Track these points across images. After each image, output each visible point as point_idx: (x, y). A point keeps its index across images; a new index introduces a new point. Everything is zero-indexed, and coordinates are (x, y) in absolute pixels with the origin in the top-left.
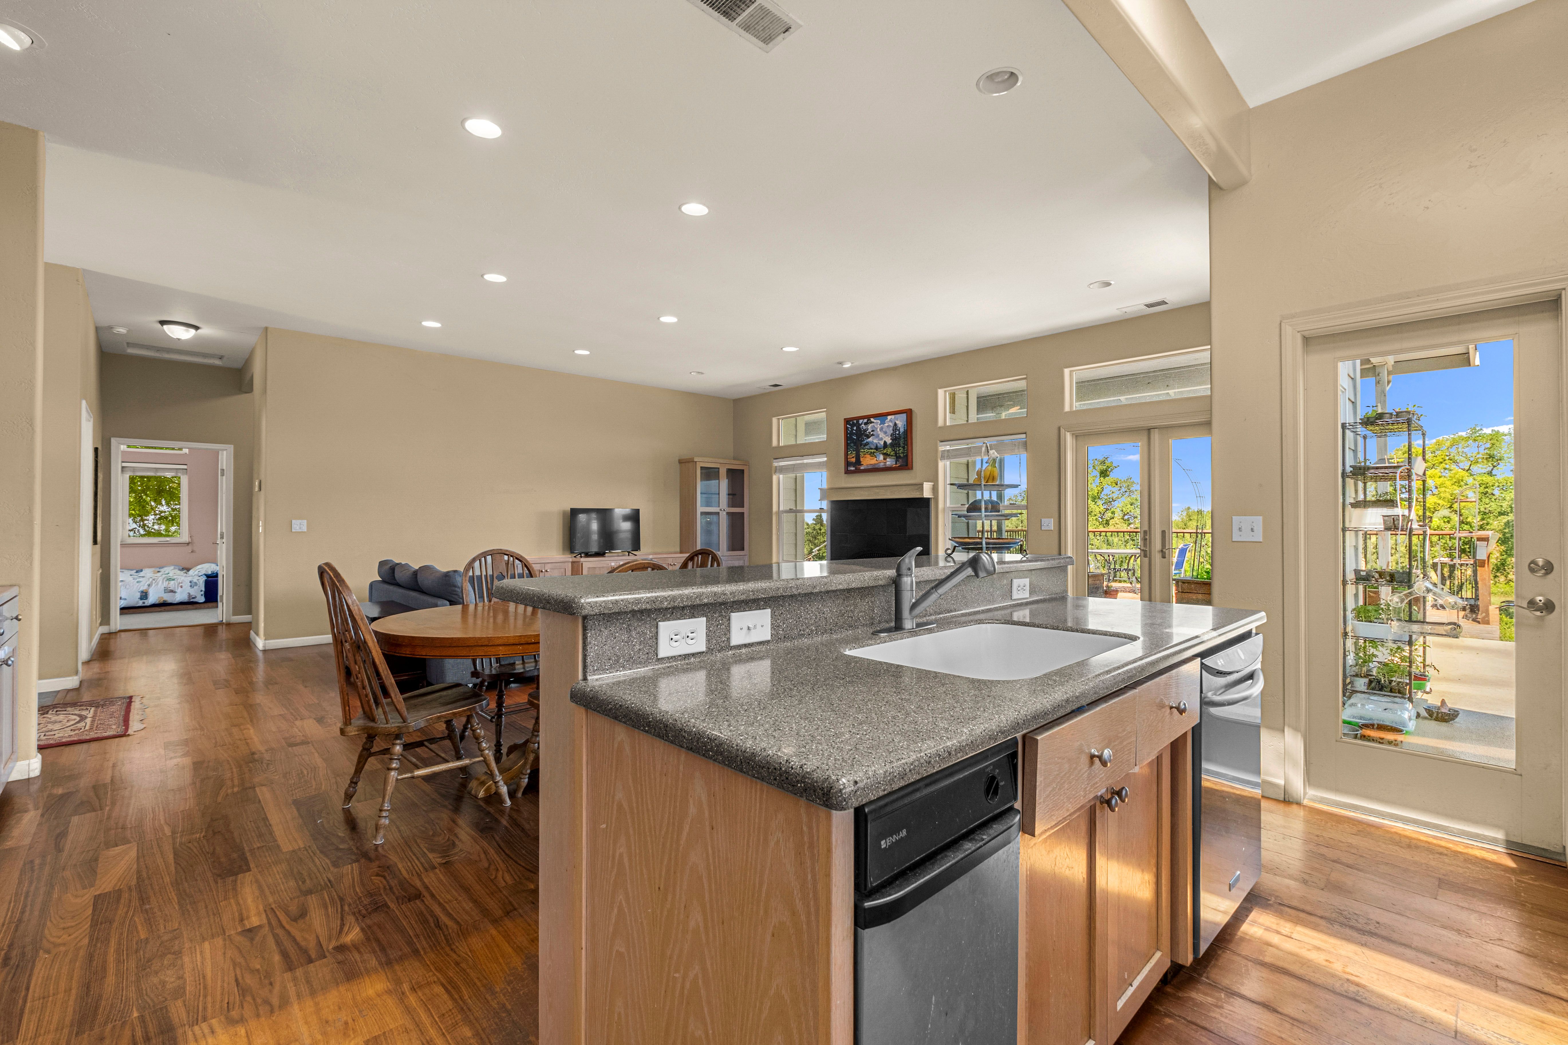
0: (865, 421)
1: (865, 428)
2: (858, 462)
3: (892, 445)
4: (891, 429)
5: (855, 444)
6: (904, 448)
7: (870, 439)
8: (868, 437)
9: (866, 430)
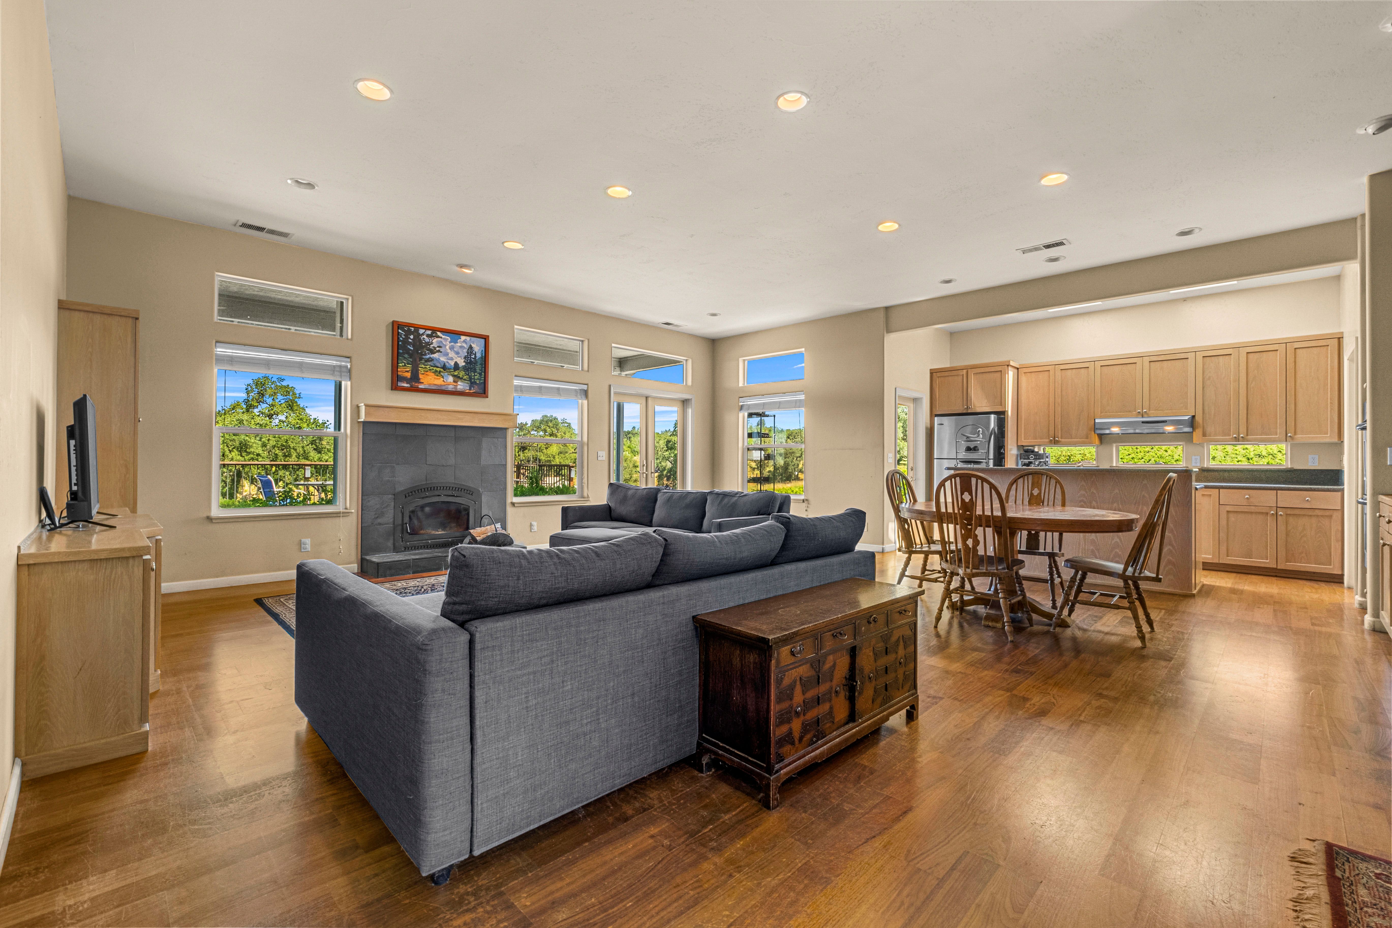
0: (429, 332)
1: (427, 340)
2: (415, 377)
3: (465, 368)
4: (465, 351)
5: (411, 356)
6: (480, 374)
7: (436, 356)
8: (432, 352)
9: (429, 344)
